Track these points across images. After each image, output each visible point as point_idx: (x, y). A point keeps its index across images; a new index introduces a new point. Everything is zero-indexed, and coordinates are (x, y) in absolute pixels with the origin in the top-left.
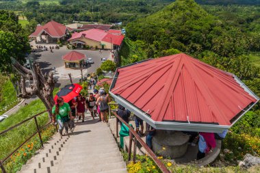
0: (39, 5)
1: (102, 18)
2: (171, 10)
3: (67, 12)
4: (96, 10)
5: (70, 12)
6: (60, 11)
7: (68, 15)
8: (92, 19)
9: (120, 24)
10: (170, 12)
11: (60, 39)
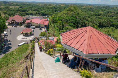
0: (10, 8)
1: (38, 14)
2: (68, 11)
3: (23, 11)
4: (36, 10)
5: (24, 11)
6: (19, 11)
7: (23, 12)
8: (34, 14)
9: (46, 16)
10: (67, 11)
11: (21, 23)
